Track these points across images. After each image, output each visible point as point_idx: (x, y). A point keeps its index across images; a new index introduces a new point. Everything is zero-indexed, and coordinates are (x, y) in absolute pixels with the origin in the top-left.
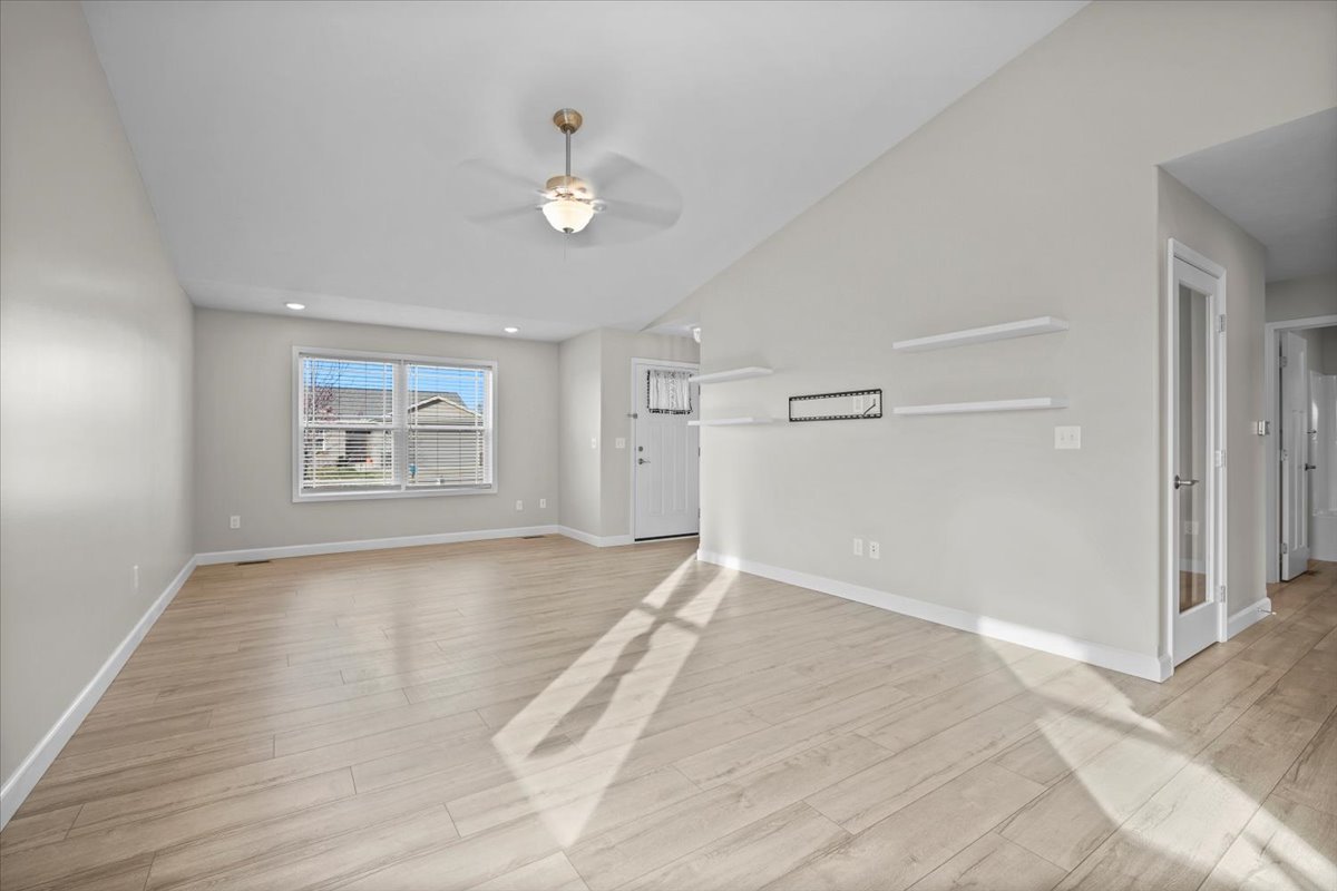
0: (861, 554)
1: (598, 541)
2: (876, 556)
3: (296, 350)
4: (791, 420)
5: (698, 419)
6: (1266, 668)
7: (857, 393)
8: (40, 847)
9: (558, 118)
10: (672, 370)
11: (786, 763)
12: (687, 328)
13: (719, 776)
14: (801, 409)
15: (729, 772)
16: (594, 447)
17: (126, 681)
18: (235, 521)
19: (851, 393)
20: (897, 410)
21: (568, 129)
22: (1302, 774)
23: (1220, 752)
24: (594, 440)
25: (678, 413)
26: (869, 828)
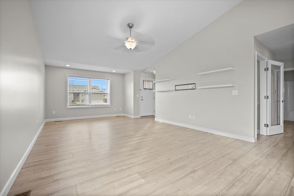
0: (191, 118)
1: (132, 117)
2: (194, 119)
3: (67, 75)
4: (176, 90)
5: (155, 90)
6: (275, 140)
7: (190, 84)
8: (29, 174)
9: (128, 25)
10: (149, 80)
11: (180, 158)
12: (152, 71)
13: (167, 160)
14: (178, 88)
15: (169, 159)
16: (132, 96)
17: (37, 143)
18: (54, 112)
19: (189, 84)
20: (199, 88)
21: (131, 27)
22: (283, 159)
23: (267, 155)
24: (132, 95)
25: (150, 89)
26: (199, 169)
